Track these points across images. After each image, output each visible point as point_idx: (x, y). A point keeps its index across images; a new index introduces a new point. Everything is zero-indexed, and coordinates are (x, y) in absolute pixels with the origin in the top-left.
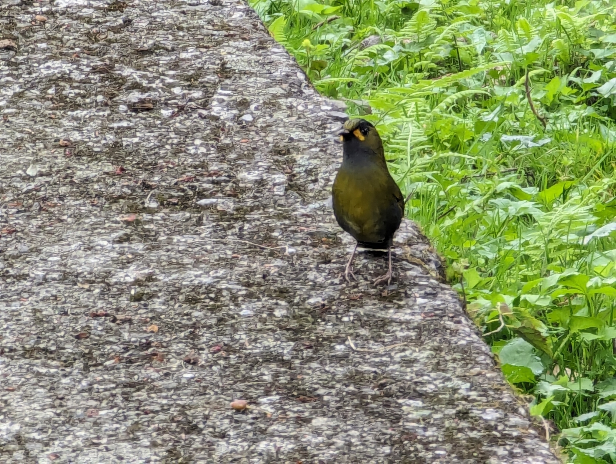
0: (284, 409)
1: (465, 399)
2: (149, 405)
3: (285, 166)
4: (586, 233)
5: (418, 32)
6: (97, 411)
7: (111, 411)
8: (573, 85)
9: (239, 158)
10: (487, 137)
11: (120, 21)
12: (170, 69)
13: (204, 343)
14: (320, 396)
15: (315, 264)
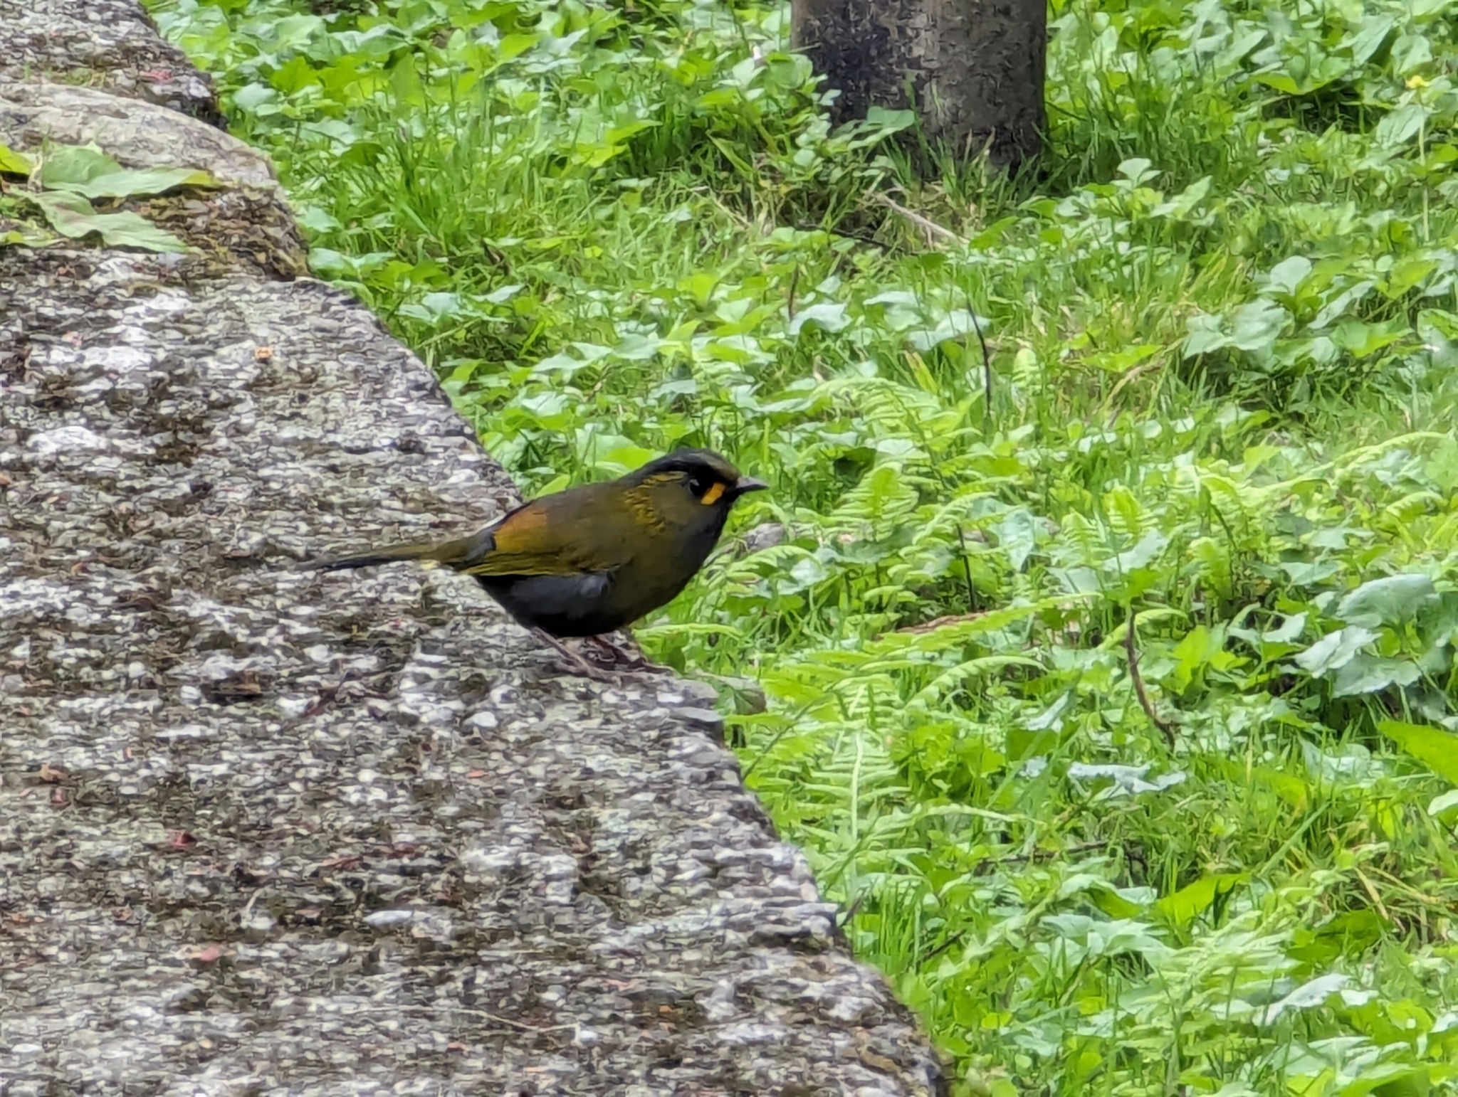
3: (571, 835)
4: (1267, 999)
5: (873, 517)
8: (1238, 646)
9: (465, 814)
10: (1036, 767)
11: (185, 488)
12: (303, 602)
15: (645, 1068)
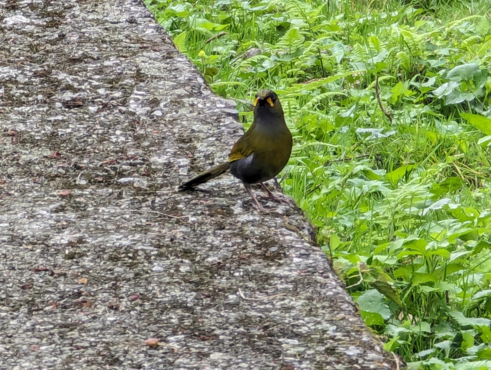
0: (188, 346)
1: (332, 338)
2: (80, 342)
3: (188, 152)
4: (423, 207)
5: (290, 45)
6: (39, 347)
7: (50, 346)
8: (413, 88)
9: (152, 145)
10: (345, 129)
11: (56, 36)
12: (96, 74)
13: (124, 293)
14: (216, 336)
15: (213, 230)
